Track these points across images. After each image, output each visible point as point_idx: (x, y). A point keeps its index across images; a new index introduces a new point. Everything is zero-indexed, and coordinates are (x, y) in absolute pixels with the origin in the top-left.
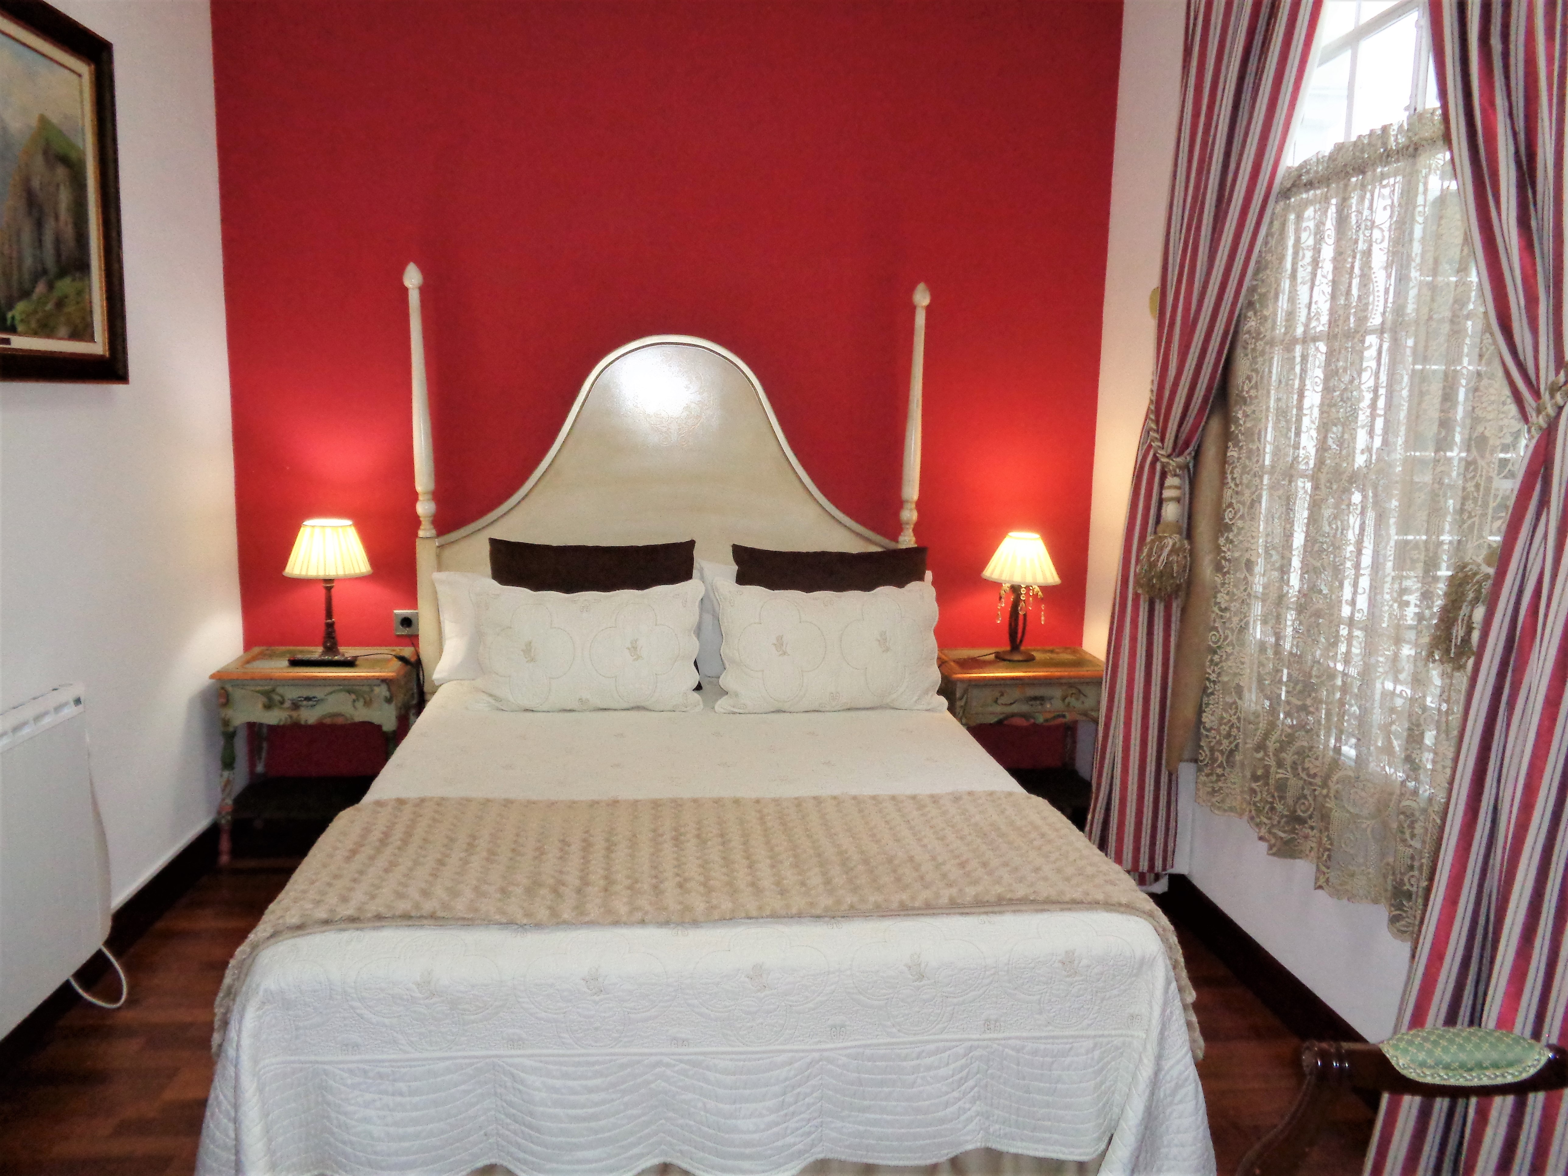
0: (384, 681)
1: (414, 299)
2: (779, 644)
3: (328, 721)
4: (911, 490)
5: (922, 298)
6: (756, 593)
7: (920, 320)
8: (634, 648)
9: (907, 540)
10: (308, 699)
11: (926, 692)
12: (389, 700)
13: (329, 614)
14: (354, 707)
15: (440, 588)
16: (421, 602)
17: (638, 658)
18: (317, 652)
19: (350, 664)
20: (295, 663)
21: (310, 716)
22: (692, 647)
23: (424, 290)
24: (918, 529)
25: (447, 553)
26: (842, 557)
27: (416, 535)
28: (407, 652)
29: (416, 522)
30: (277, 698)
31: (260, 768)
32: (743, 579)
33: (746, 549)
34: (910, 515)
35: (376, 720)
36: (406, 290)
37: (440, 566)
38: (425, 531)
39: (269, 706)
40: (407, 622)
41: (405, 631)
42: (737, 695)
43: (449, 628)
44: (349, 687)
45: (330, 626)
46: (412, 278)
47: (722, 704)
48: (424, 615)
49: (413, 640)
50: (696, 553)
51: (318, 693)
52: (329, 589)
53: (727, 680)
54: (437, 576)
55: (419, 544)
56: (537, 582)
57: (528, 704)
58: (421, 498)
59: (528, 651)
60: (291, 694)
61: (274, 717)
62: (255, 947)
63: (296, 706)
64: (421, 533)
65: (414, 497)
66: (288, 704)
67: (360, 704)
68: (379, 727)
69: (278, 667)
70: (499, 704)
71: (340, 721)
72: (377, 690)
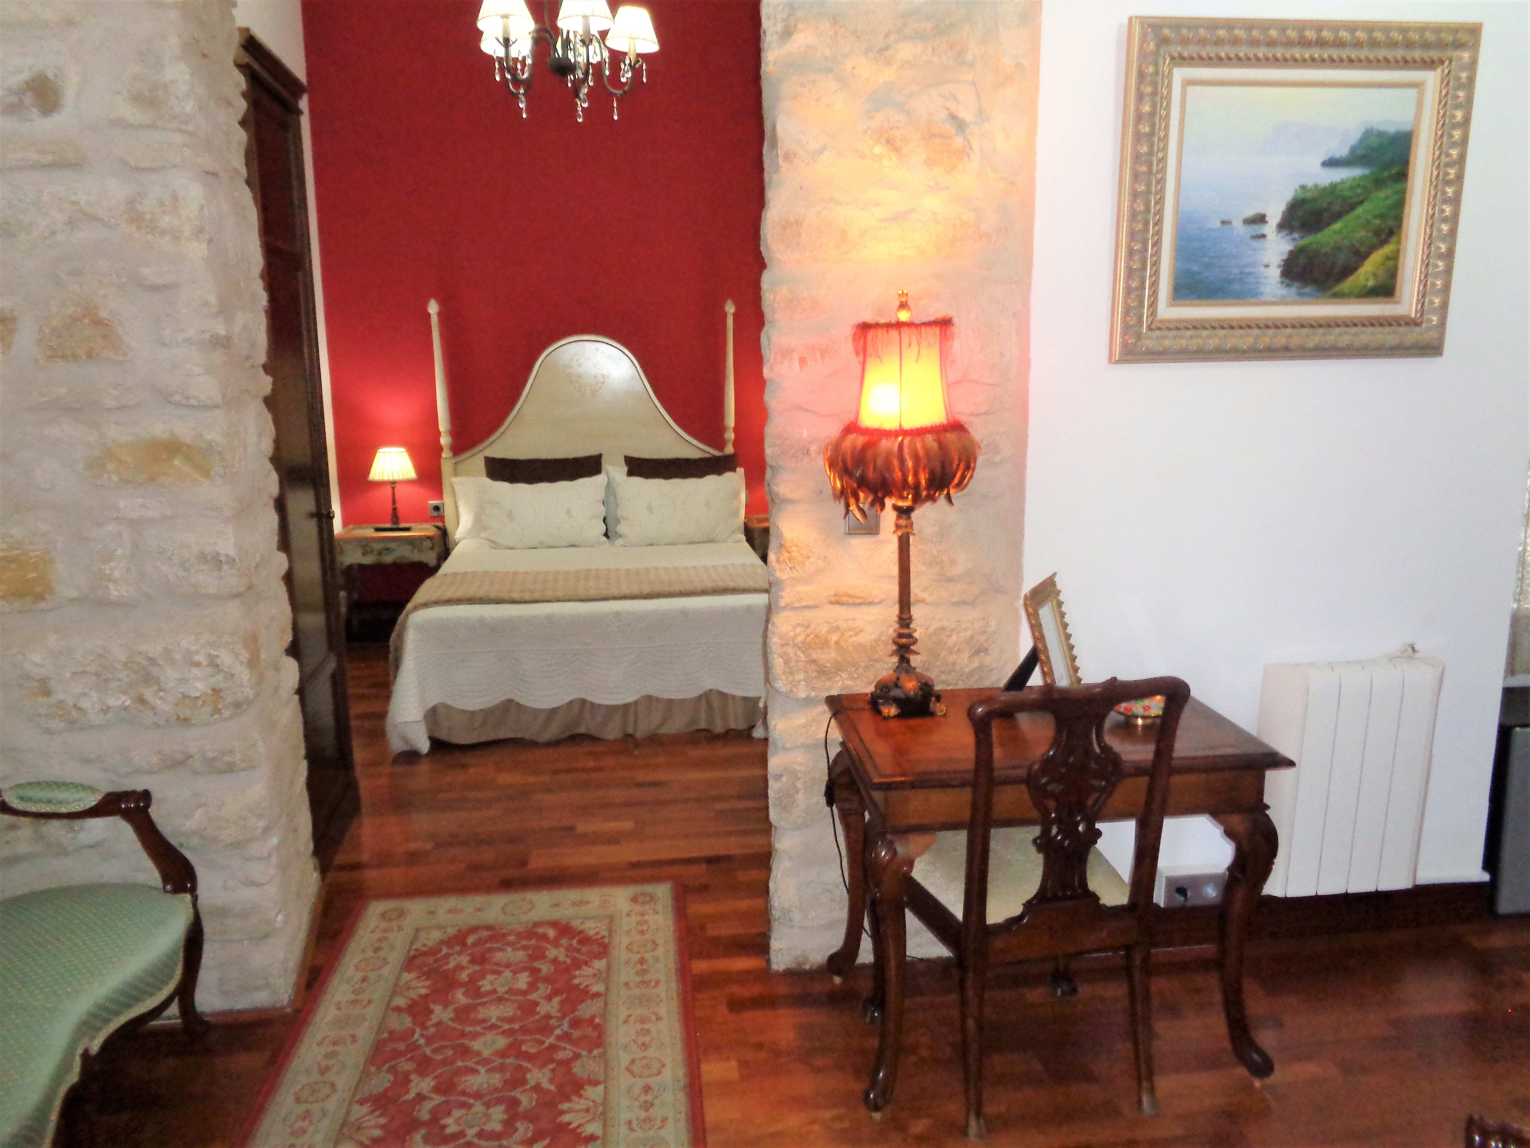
0: (428, 537)
1: (434, 321)
2: (650, 508)
3: (399, 561)
4: (730, 421)
5: (730, 308)
6: (637, 481)
7: (730, 321)
8: (568, 512)
9: (729, 450)
10: (387, 549)
11: (733, 532)
12: (432, 549)
13: (394, 501)
14: (413, 553)
15: (456, 487)
16: (445, 495)
17: (571, 517)
18: (388, 526)
19: (407, 529)
20: (378, 530)
21: (388, 559)
22: (602, 511)
23: (439, 314)
24: (735, 444)
25: (461, 467)
26: (687, 461)
27: (440, 457)
28: (440, 524)
29: (440, 449)
30: (369, 549)
31: (355, 596)
32: (631, 473)
33: (632, 458)
34: (730, 435)
35: (425, 560)
36: (429, 315)
37: (456, 473)
38: (446, 454)
39: (365, 554)
40: (437, 508)
41: (436, 514)
42: (626, 536)
43: (462, 509)
44: (410, 541)
45: (395, 509)
46: (433, 308)
47: (619, 542)
48: (447, 502)
49: (442, 518)
50: (603, 461)
51: (392, 545)
52: (393, 488)
53: (621, 528)
54: (455, 480)
55: (443, 463)
56: (512, 478)
57: (510, 545)
58: (442, 434)
59: (510, 515)
60: (377, 547)
61: (368, 560)
62: (407, 616)
63: (380, 554)
64: (444, 455)
65: (438, 434)
66: (375, 553)
67: (416, 551)
68: (427, 564)
69: (369, 532)
70: (494, 545)
71: (405, 561)
72: (425, 543)
